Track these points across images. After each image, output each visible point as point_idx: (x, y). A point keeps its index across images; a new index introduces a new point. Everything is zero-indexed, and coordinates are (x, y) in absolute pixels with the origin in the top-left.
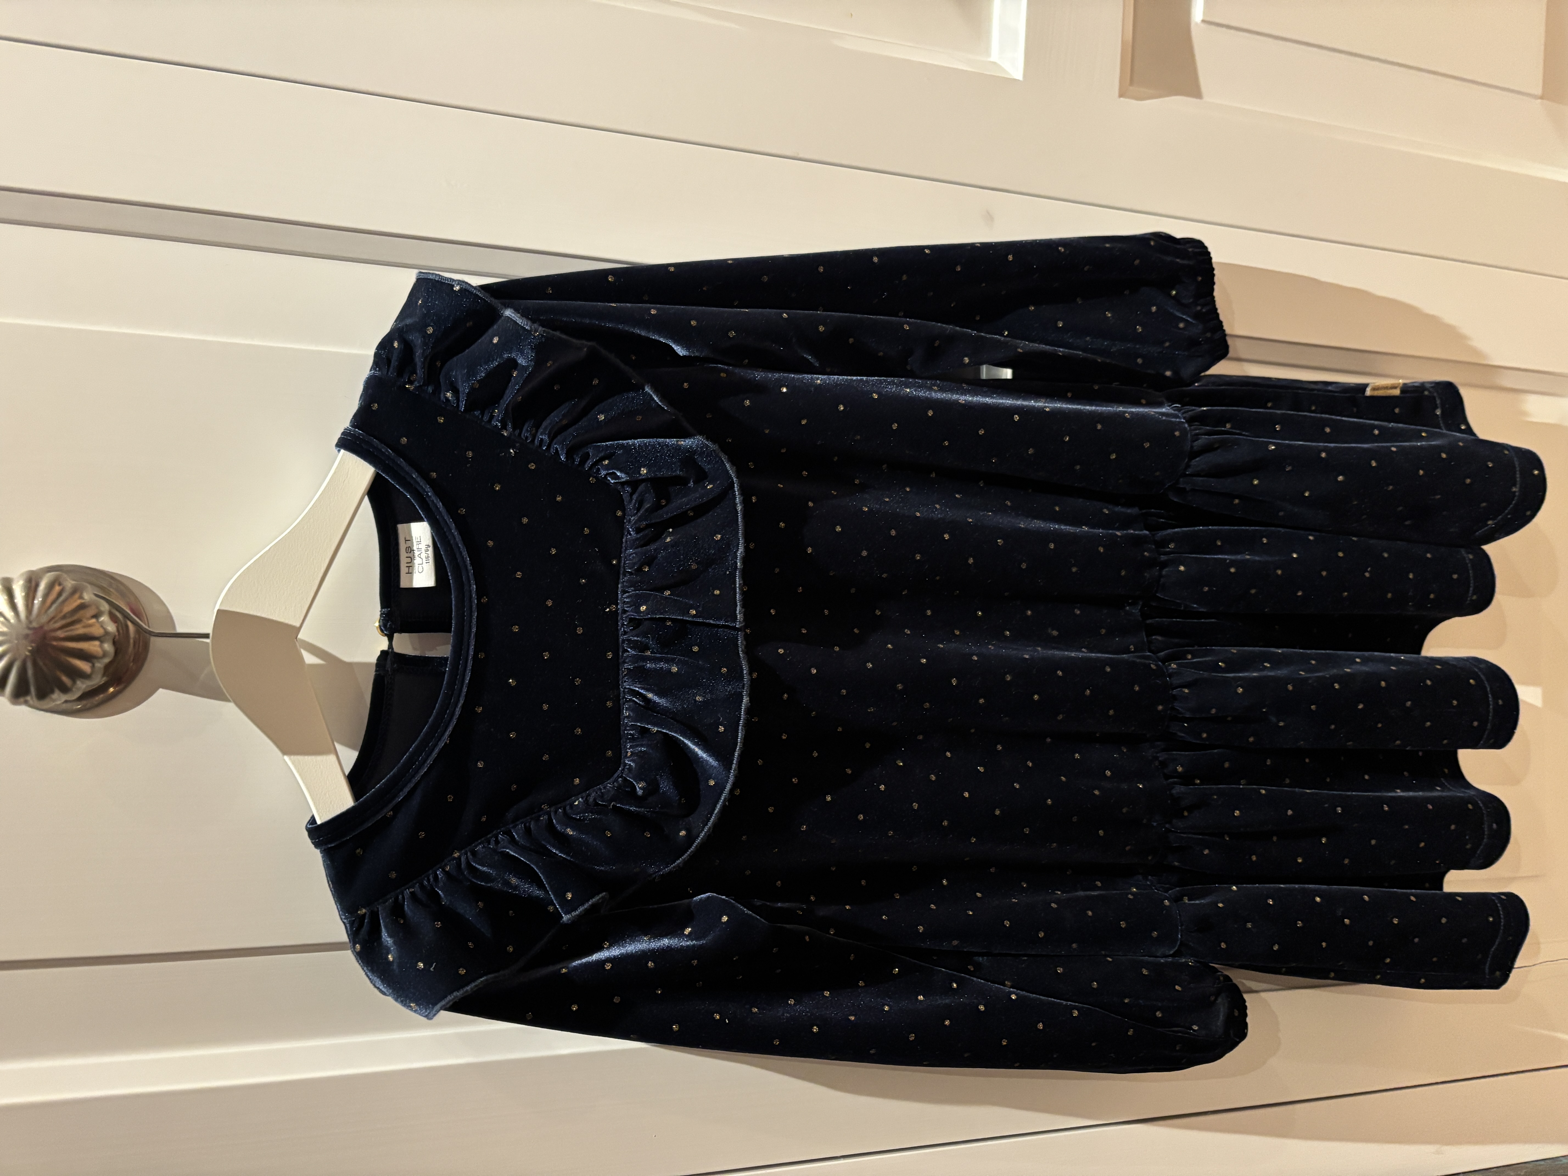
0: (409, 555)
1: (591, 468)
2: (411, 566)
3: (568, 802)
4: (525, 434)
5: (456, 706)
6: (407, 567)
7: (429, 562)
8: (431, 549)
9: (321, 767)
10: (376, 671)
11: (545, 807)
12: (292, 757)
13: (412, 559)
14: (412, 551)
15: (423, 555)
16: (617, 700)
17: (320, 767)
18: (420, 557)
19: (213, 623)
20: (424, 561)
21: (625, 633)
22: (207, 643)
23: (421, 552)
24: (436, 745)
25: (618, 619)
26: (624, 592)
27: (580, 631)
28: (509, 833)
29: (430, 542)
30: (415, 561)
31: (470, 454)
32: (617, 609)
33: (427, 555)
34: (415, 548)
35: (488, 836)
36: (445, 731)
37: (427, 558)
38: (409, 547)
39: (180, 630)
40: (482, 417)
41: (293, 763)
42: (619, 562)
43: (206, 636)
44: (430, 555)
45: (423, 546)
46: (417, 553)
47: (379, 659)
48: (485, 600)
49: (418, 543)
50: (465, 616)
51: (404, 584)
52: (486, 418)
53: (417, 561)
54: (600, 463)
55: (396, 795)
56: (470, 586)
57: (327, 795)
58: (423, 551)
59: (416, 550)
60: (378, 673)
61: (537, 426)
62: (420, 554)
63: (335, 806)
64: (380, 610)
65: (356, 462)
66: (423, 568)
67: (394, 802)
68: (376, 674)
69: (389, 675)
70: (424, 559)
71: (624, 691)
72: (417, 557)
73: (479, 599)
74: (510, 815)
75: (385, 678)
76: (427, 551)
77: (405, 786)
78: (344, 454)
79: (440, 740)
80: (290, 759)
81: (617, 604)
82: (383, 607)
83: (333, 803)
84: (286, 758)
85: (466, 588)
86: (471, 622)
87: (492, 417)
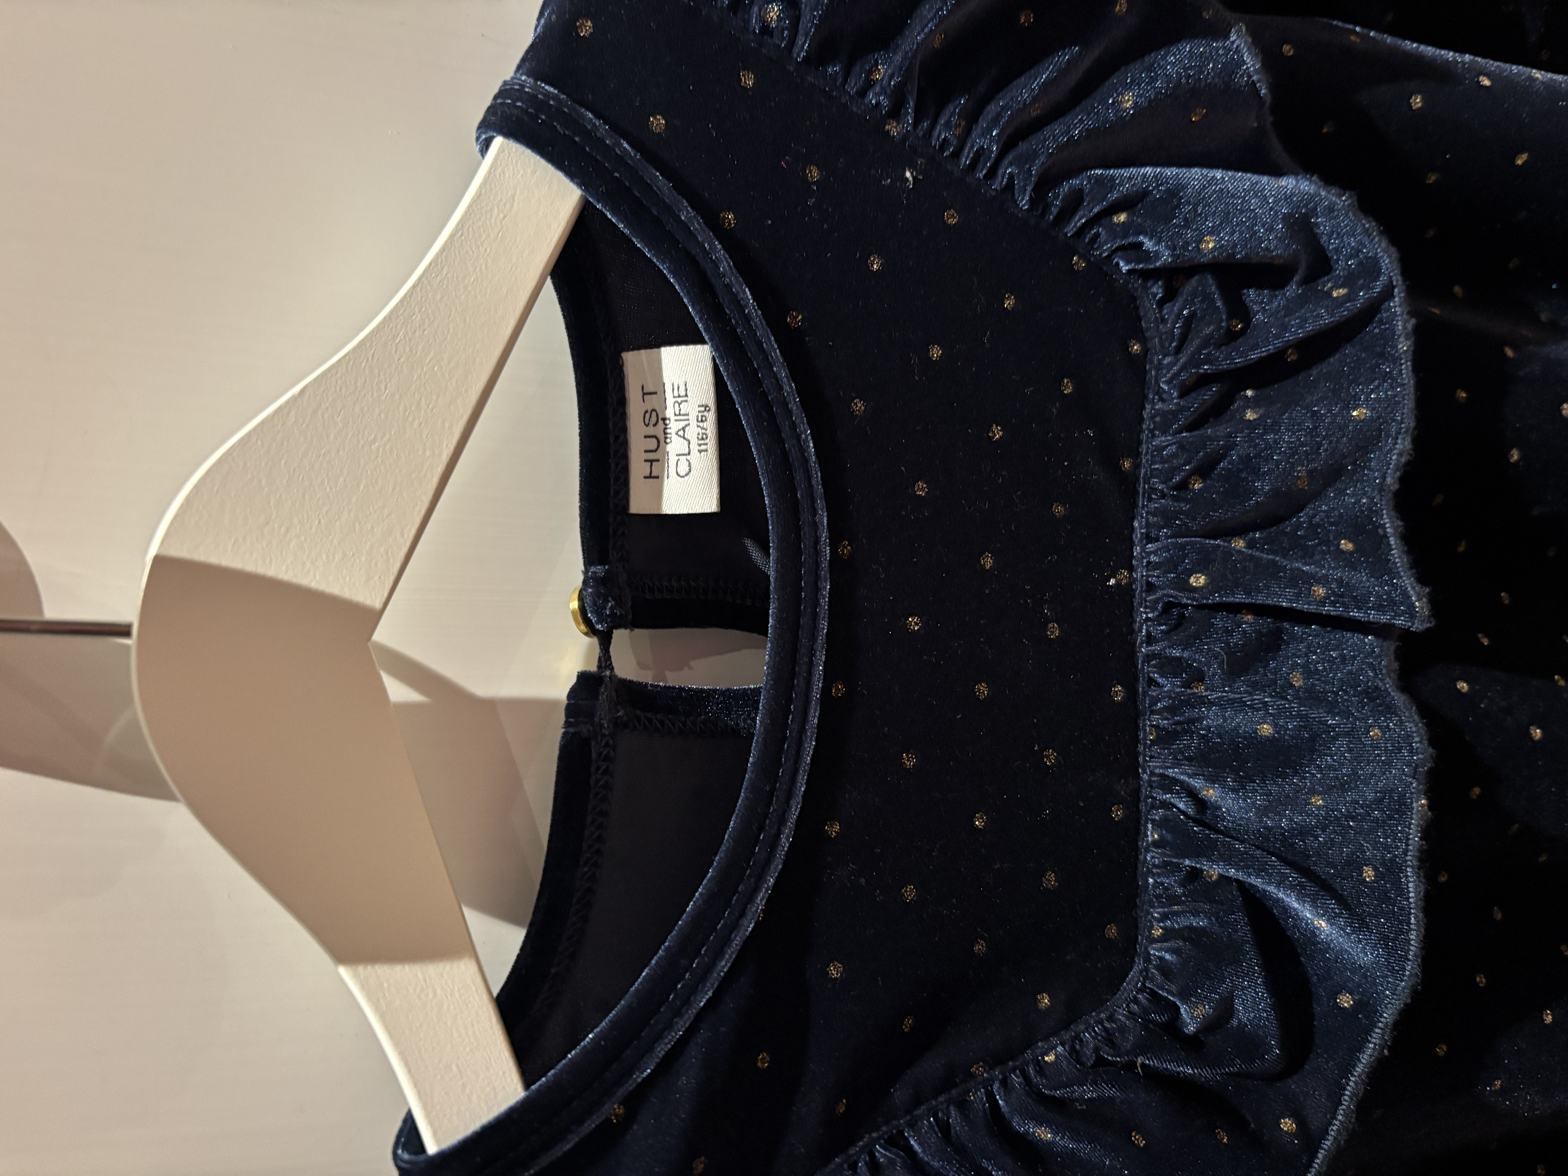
0: (651, 430)
1: (1081, 232)
2: (658, 460)
3: (1028, 1055)
4: (941, 134)
5: (782, 821)
6: (646, 461)
7: (706, 450)
8: (711, 416)
9: (439, 991)
10: (567, 724)
11: (978, 1069)
12: (360, 968)
13: (659, 442)
14: (661, 422)
15: (693, 432)
16: (1133, 800)
17: (435, 994)
18: (684, 438)
19: (142, 594)
20: (695, 448)
21: (1150, 639)
22: (127, 648)
23: (687, 422)
24: (735, 926)
25: (1132, 603)
26: (1149, 539)
27: (1054, 631)
28: (896, 1142)
29: (709, 398)
30: (669, 448)
31: (814, 173)
32: (1132, 581)
33: (700, 431)
34: (669, 413)
35: (852, 1151)
36: (756, 890)
37: (703, 438)
38: (653, 410)
39: (52, 612)
40: (845, 81)
41: (363, 987)
42: (1137, 466)
43: (123, 631)
44: (709, 432)
45: (692, 408)
46: (674, 426)
47: (573, 693)
48: (845, 549)
49: (679, 400)
50: (801, 589)
51: (638, 505)
52: (852, 87)
53: (674, 446)
54: (1105, 221)
55: (635, 1066)
56: (814, 512)
57: (454, 1068)
58: (693, 419)
59: (673, 418)
60: (572, 730)
61: (972, 118)
62: (684, 429)
63: (474, 1097)
64: (582, 568)
65: (534, 172)
66: (690, 463)
67: (630, 1086)
68: (564, 733)
69: (604, 735)
70: (694, 442)
71: (1150, 781)
72: (674, 436)
73: (834, 546)
74: (900, 1094)
75: (593, 743)
76: (702, 421)
77: (659, 1037)
78: (501, 150)
79: (742, 914)
80: (356, 976)
81: (1131, 569)
82: (589, 561)
83: (467, 1091)
84: (344, 971)
85: (805, 516)
86: (816, 603)
87: (869, 84)
